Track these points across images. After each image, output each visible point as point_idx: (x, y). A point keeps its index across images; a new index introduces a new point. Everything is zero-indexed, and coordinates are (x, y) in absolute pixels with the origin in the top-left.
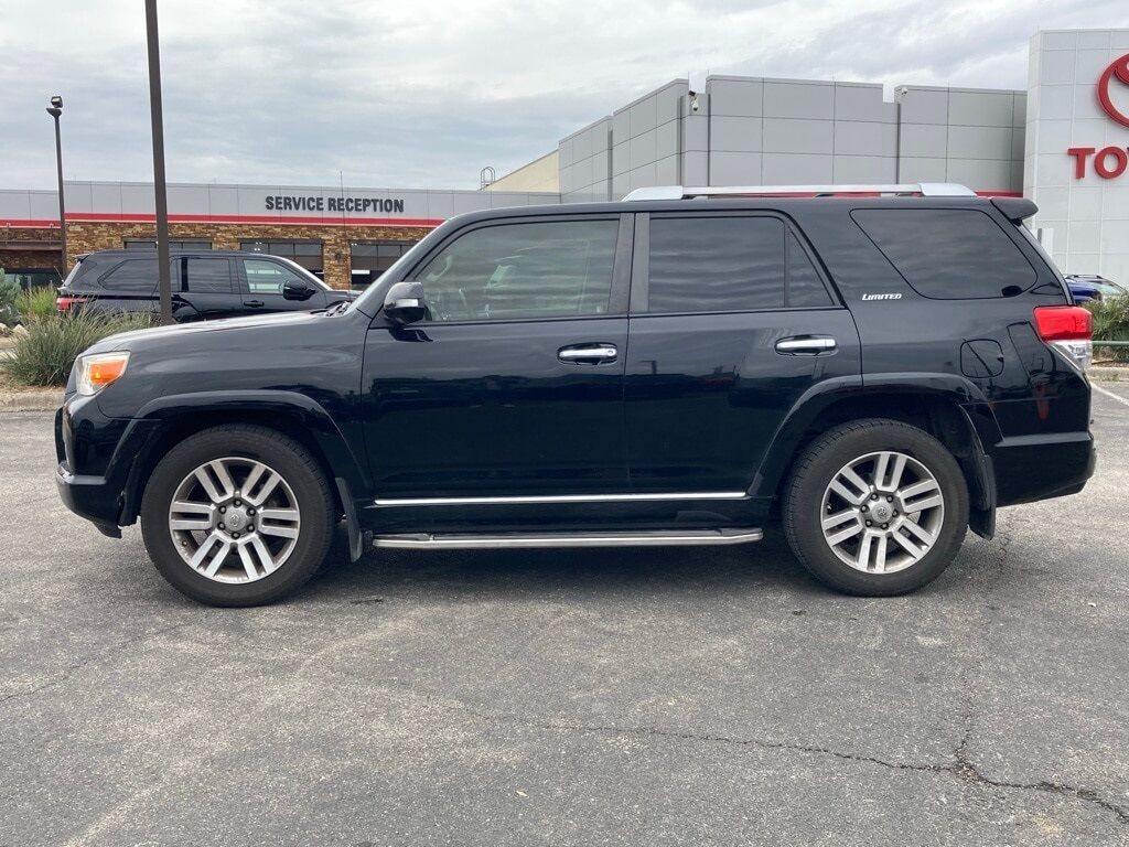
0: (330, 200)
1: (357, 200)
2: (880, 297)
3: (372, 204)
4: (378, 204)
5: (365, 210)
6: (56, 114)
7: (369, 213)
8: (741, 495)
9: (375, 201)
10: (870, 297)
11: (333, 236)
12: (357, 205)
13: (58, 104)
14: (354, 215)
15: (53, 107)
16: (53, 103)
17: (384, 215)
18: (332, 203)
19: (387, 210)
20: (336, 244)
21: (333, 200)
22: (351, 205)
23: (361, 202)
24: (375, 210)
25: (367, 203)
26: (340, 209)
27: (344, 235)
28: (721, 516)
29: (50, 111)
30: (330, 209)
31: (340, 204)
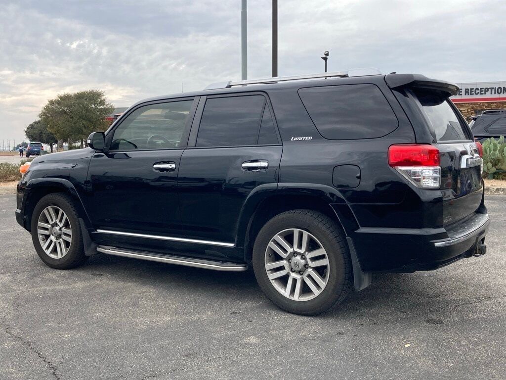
0: (466, 89)
1: (481, 89)
2: (300, 139)
3: (490, 90)
4: (493, 90)
5: (485, 94)
6: (325, 59)
7: (488, 95)
8: (232, 245)
9: (491, 89)
10: (296, 139)
11: (466, 108)
12: (481, 91)
13: (327, 55)
14: (479, 96)
15: (325, 56)
16: (325, 54)
17: (497, 96)
18: (467, 91)
19: (498, 93)
20: (468, 112)
21: (468, 89)
22: (477, 92)
23: (484, 90)
24: (491, 93)
25: (487, 90)
26: (471, 94)
27: (472, 108)
28: (224, 255)
29: (323, 58)
30: (466, 94)
31: (471, 91)
